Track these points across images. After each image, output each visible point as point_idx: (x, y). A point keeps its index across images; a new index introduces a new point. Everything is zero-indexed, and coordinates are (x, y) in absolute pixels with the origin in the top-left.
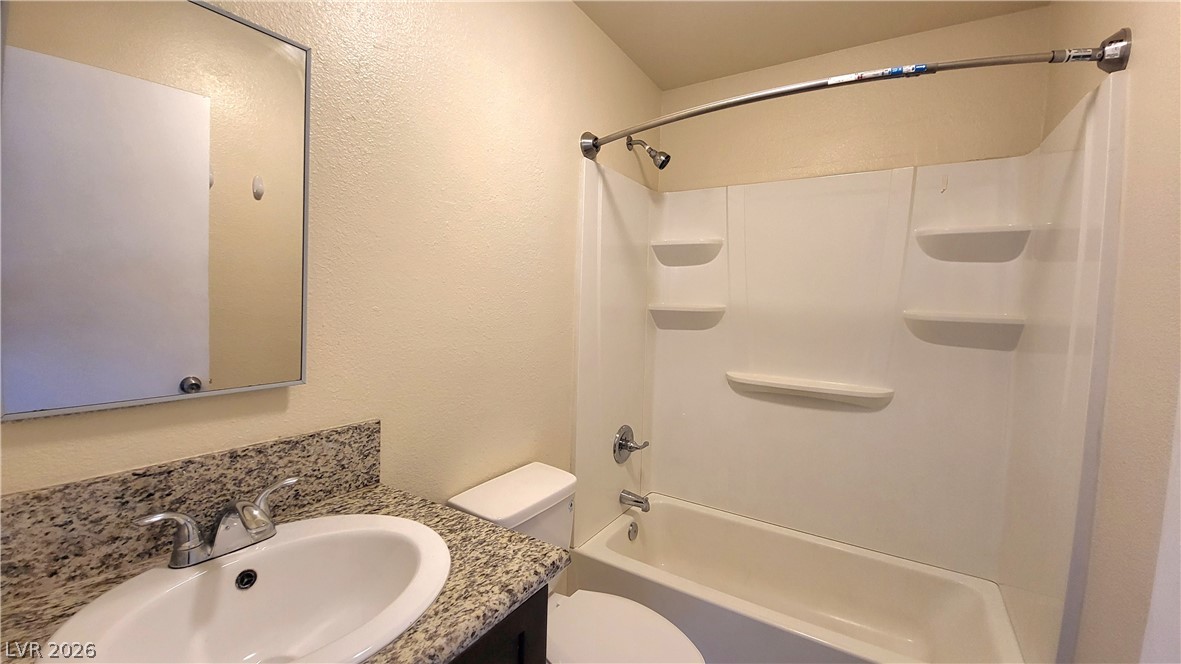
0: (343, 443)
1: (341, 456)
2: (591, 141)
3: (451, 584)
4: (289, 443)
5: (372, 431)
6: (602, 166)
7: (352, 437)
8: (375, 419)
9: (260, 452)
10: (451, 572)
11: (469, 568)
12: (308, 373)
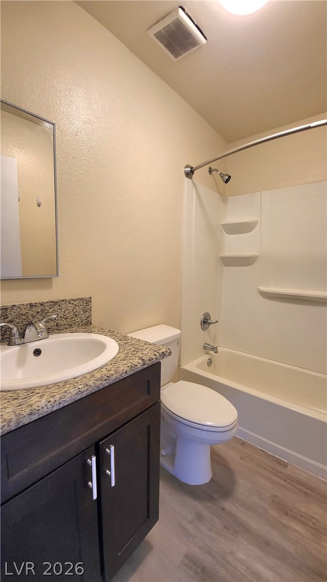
0: (75, 305)
1: (75, 311)
2: (189, 169)
3: (118, 356)
4: (53, 302)
5: (88, 301)
6: (195, 182)
7: (79, 303)
8: (89, 296)
9: (42, 305)
10: (119, 352)
11: (126, 352)
12: (60, 273)
